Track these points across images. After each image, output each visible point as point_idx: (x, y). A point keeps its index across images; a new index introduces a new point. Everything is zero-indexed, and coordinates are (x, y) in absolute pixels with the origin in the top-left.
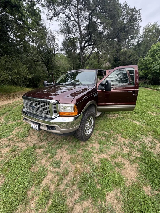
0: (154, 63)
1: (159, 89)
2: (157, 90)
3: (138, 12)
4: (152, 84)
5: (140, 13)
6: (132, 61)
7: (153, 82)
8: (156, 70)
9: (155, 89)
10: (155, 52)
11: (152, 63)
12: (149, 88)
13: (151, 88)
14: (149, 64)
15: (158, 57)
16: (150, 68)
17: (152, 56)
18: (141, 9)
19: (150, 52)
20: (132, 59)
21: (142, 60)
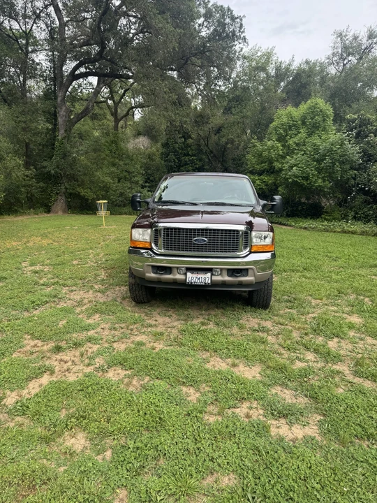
0: (288, 157)
1: (310, 227)
2: (305, 228)
3: (238, 20)
4: (288, 216)
5: (241, 25)
6: (229, 146)
7: (290, 209)
8: (296, 176)
9: (301, 228)
10: (285, 130)
11: (283, 157)
12: (284, 225)
13: (290, 226)
14: (277, 161)
15: (295, 143)
16: (281, 170)
17: (281, 139)
18: (244, 16)
19: (276, 129)
20: (228, 140)
21: (259, 146)
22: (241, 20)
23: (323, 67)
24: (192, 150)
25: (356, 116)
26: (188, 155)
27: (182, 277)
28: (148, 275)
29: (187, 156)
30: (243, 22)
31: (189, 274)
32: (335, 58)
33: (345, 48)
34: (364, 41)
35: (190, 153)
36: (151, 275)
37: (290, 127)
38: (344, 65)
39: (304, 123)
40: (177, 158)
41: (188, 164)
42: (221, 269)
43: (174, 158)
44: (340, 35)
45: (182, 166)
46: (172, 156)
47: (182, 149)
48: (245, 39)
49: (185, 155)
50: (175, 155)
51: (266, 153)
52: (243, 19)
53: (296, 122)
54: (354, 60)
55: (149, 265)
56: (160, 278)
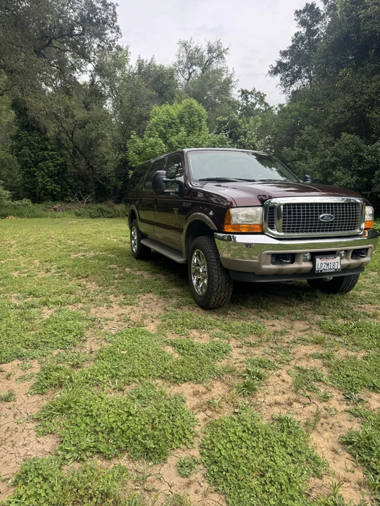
3: (111, 7)
5: (114, 13)
10: (165, 128)
20: (98, 134)
21: (140, 143)
22: (114, 8)
23: (171, 73)
24: (51, 144)
25: (226, 119)
26: (46, 149)
27: (308, 265)
28: (265, 267)
29: (44, 151)
30: (117, 10)
31: (318, 261)
32: (181, 66)
33: (190, 58)
34: (205, 53)
35: (49, 147)
36: (270, 267)
37: (170, 125)
38: (190, 74)
39: (182, 122)
40: (33, 153)
41: (47, 160)
42: (346, 251)
43: (30, 152)
44: (185, 45)
45: (40, 162)
46: (26, 150)
47: (39, 143)
48: (118, 28)
49: (42, 149)
50: (30, 149)
51: (149, 150)
52: (117, 7)
53: (175, 120)
54: (198, 70)
55: (268, 254)
56: (282, 270)
